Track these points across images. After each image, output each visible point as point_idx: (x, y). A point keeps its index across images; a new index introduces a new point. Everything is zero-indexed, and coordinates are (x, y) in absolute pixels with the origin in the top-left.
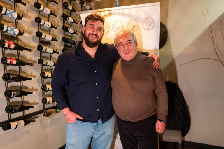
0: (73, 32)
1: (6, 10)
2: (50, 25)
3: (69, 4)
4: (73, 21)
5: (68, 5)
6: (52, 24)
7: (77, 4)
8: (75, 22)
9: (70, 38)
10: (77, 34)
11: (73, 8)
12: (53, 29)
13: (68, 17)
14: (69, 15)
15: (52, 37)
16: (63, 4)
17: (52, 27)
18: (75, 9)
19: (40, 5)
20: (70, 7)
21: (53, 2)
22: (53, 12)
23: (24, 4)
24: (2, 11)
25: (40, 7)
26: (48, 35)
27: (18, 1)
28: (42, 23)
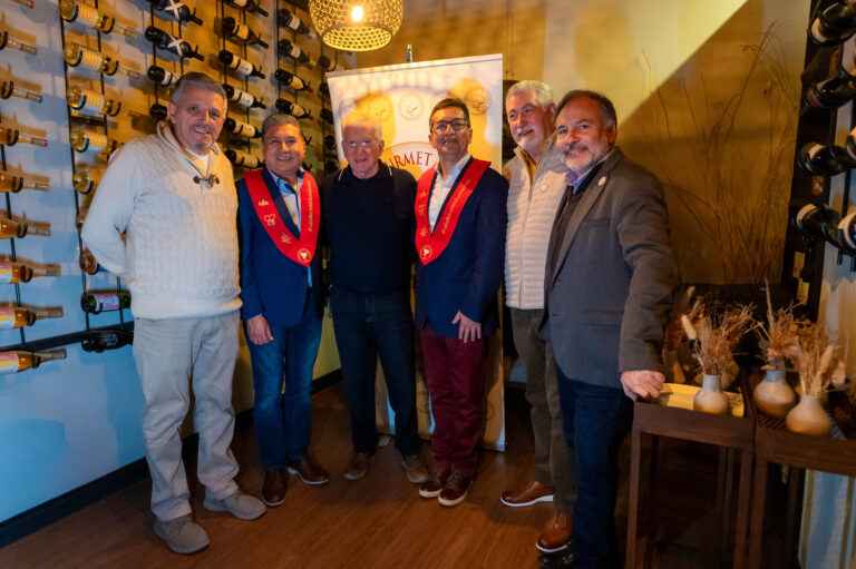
0: (303, 112)
1: (172, 75)
2: (252, 102)
3: (292, 44)
4: (301, 86)
5: (291, 48)
6: (255, 99)
7: (310, 38)
8: (306, 88)
10: (312, 118)
11: (302, 52)
12: (258, 110)
13: (291, 76)
14: (291, 71)
15: (256, 130)
16: (278, 43)
17: (256, 104)
18: (306, 53)
19: (231, 55)
20: (296, 52)
21: (257, 45)
22: (258, 70)
23: (201, 58)
24: (163, 78)
25: (231, 60)
26: (246, 125)
27: (190, 53)
28: (235, 96)
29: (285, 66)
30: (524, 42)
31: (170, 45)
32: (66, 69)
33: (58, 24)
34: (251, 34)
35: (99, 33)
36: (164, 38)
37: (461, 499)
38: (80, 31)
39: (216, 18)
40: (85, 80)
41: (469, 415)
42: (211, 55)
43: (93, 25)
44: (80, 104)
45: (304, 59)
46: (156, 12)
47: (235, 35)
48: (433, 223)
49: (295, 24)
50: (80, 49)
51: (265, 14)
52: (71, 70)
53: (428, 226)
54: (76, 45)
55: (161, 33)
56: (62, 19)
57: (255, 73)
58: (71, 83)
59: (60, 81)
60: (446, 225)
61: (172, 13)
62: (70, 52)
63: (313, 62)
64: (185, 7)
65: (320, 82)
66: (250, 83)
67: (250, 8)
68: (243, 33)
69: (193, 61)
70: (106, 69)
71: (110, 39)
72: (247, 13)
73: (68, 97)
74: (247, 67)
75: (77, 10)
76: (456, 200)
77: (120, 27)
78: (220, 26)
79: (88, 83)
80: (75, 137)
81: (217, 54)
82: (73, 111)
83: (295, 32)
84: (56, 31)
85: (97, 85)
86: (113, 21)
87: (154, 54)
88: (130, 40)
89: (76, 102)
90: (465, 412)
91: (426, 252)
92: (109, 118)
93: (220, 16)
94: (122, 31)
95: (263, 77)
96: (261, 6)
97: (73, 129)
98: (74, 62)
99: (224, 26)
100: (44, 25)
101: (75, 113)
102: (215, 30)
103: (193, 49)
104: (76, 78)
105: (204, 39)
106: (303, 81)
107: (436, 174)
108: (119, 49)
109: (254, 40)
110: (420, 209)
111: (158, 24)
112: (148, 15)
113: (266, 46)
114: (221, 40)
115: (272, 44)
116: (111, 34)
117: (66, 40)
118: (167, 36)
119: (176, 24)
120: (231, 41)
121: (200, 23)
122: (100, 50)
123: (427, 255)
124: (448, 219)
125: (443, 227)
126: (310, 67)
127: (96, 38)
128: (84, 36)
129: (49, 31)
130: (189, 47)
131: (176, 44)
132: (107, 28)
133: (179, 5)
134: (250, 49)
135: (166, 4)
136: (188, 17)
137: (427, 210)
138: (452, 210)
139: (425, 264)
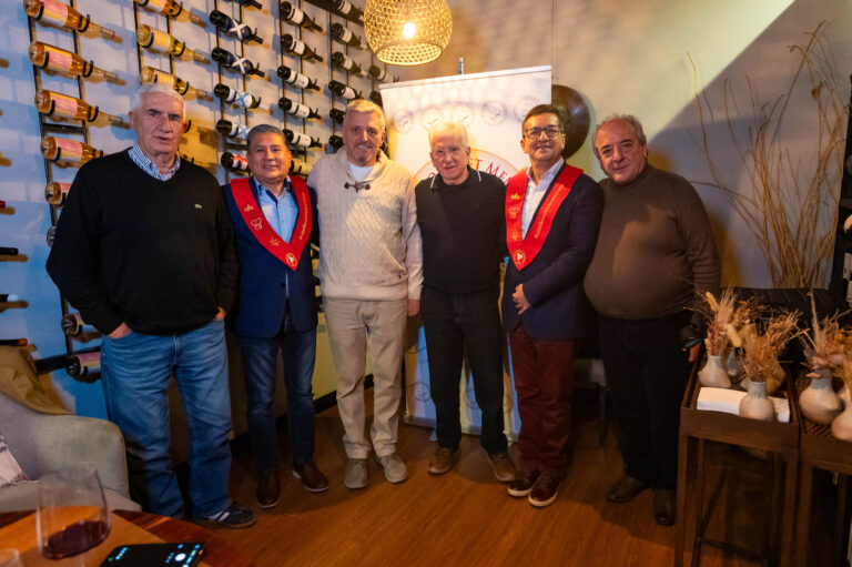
1: (236, 93)
2: (308, 112)
3: (345, 56)
5: (344, 60)
6: (311, 110)
11: (354, 64)
12: (314, 120)
13: (343, 87)
14: (343, 82)
15: (312, 139)
16: (332, 57)
17: (312, 115)
18: (358, 65)
19: (289, 70)
20: (348, 64)
21: (313, 59)
22: (313, 82)
23: (262, 74)
24: (228, 95)
25: (288, 75)
26: (302, 136)
27: (252, 70)
28: (293, 109)
29: (339, 77)
31: (235, 64)
33: (135, 50)
34: (307, 49)
35: (170, 56)
36: (229, 58)
37: (552, 499)
38: (156, 52)
39: (275, 35)
41: (557, 416)
42: (270, 70)
43: (165, 48)
45: (356, 70)
46: (221, 33)
47: (293, 51)
48: (525, 228)
49: (347, 37)
50: (156, 73)
51: (320, 29)
53: (520, 231)
54: (152, 69)
55: (225, 53)
56: (138, 45)
57: (311, 85)
60: (539, 229)
61: (235, 34)
62: (146, 77)
63: (364, 73)
64: (247, 28)
65: (370, 91)
66: (305, 95)
67: (306, 24)
68: (300, 49)
69: (254, 77)
71: (181, 61)
72: (303, 29)
74: (303, 81)
75: (153, 37)
76: (549, 205)
77: (190, 50)
78: (278, 43)
81: (276, 69)
83: (347, 44)
84: (133, 55)
86: (184, 46)
87: (220, 73)
88: (198, 61)
90: (553, 414)
91: (520, 257)
93: (278, 34)
94: (191, 54)
95: (318, 89)
96: (316, 22)
99: (282, 43)
100: (123, 51)
102: (274, 47)
103: (255, 66)
105: (264, 57)
106: (355, 91)
109: (309, 55)
110: (512, 212)
111: (223, 45)
112: (213, 37)
113: (320, 59)
114: (279, 56)
115: (326, 57)
116: (182, 56)
117: (142, 64)
118: (232, 56)
119: (239, 43)
120: (289, 56)
121: (260, 41)
122: (172, 72)
123: (521, 261)
124: (541, 223)
125: (536, 232)
126: (361, 76)
127: (169, 61)
128: (157, 60)
129: (127, 55)
130: (251, 64)
131: (239, 62)
132: (178, 52)
133: (242, 26)
134: (307, 64)
135: (231, 25)
136: (250, 36)
137: (520, 214)
138: (545, 215)
139: (520, 269)
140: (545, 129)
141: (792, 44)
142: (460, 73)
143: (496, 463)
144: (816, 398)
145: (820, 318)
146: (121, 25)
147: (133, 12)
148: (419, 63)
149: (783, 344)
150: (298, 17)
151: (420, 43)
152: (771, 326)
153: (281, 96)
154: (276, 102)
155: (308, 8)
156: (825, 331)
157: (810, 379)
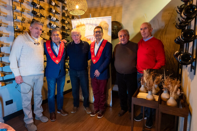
0: (68, 29)
2: (56, 26)
3: (65, 13)
4: (68, 23)
5: (65, 14)
9: (66, 32)
10: (70, 30)
11: (68, 15)
12: (57, 28)
13: (65, 20)
14: (65, 19)
16: (62, 13)
17: (57, 27)
19: (51, 16)
22: (57, 19)
23: (44, 17)
25: (51, 17)
27: (42, 16)
28: (52, 25)
29: (64, 18)
30: (118, 12)
31: (37, 14)
32: (14, 20)
33: (12, 10)
34: (56, 11)
35: (21, 12)
36: (36, 13)
38: (17, 12)
39: (48, 8)
40: (18, 22)
42: (47, 16)
43: (20, 10)
44: (16, 28)
45: (68, 17)
46: (34, 7)
47: (52, 12)
48: (95, 54)
49: (66, 9)
50: (17, 16)
51: (59, 7)
52: (15, 20)
53: (94, 55)
54: (16, 15)
56: (13, 10)
57: (57, 20)
58: (15, 23)
59: (12, 23)
60: (99, 54)
61: (37, 7)
62: (14, 16)
63: (70, 17)
64: (41, 6)
66: (56, 22)
68: (54, 11)
69: (42, 18)
70: (23, 20)
71: (24, 13)
72: (55, 7)
73: (14, 26)
74: (55, 19)
75: (16, 7)
76: (101, 49)
77: (26, 10)
78: (49, 10)
79: (19, 23)
80: (15, 35)
82: (15, 29)
83: (66, 11)
84: (12, 12)
85: (21, 23)
86: (24, 10)
87: (34, 16)
88: (28, 14)
89: (15, 27)
91: (94, 61)
92: (23, 31)
93: (49, 8)
94: (26, 12)
95: (59, 21)
96: (58, 5)
97: (15, 33)
98: (15, 18)
99: (50, 10)
100: (9, 11)
101: (16, 30)
102: (48, 11)
103: (42, 15)
104: (16, 22)
105: (45, 13)
106: (68, 22)
107: (95, 43)
108: (26, 15)
110: (92, 51)
111: (35, 10)
112: (32, 8)
113: (59, 14)
114: (49, 13)
115: (61, 13)
116: (24, 12)
117: (14, 14)
118: (36, 12)
119: (39, 10)
120: (51, 13)
121: (44, 9)
122: (21, 16)
123: (95, 62)
124: (99, 53)
125: (98, 55)
127: (21, 13)
128: (18, 13)
129: (10, 12)
130: (41, 15)
131: (38, 14)
132: (23, 11)
133: (39, 5)
134: (56, 15)
135: (36, 5)
136: (41, 8)
137: (94, 51)
138: (100, 51)
139: (94, 64)
140: (98, 32)
141: (169, 12)
142: (90, 17)
143: (87, 109)
144: (164, 95)
145: (166, 76)
146: (9, 4)
147: (12, 1)
148: (80, 15)
149: (159, 82)
150: (54, 4)
151: (81, 10)
152: (157, 78)
153: (49, 22)
154: (48, 23)
155: (57, 2)
156: (167, 79)
157: (163, 91)
